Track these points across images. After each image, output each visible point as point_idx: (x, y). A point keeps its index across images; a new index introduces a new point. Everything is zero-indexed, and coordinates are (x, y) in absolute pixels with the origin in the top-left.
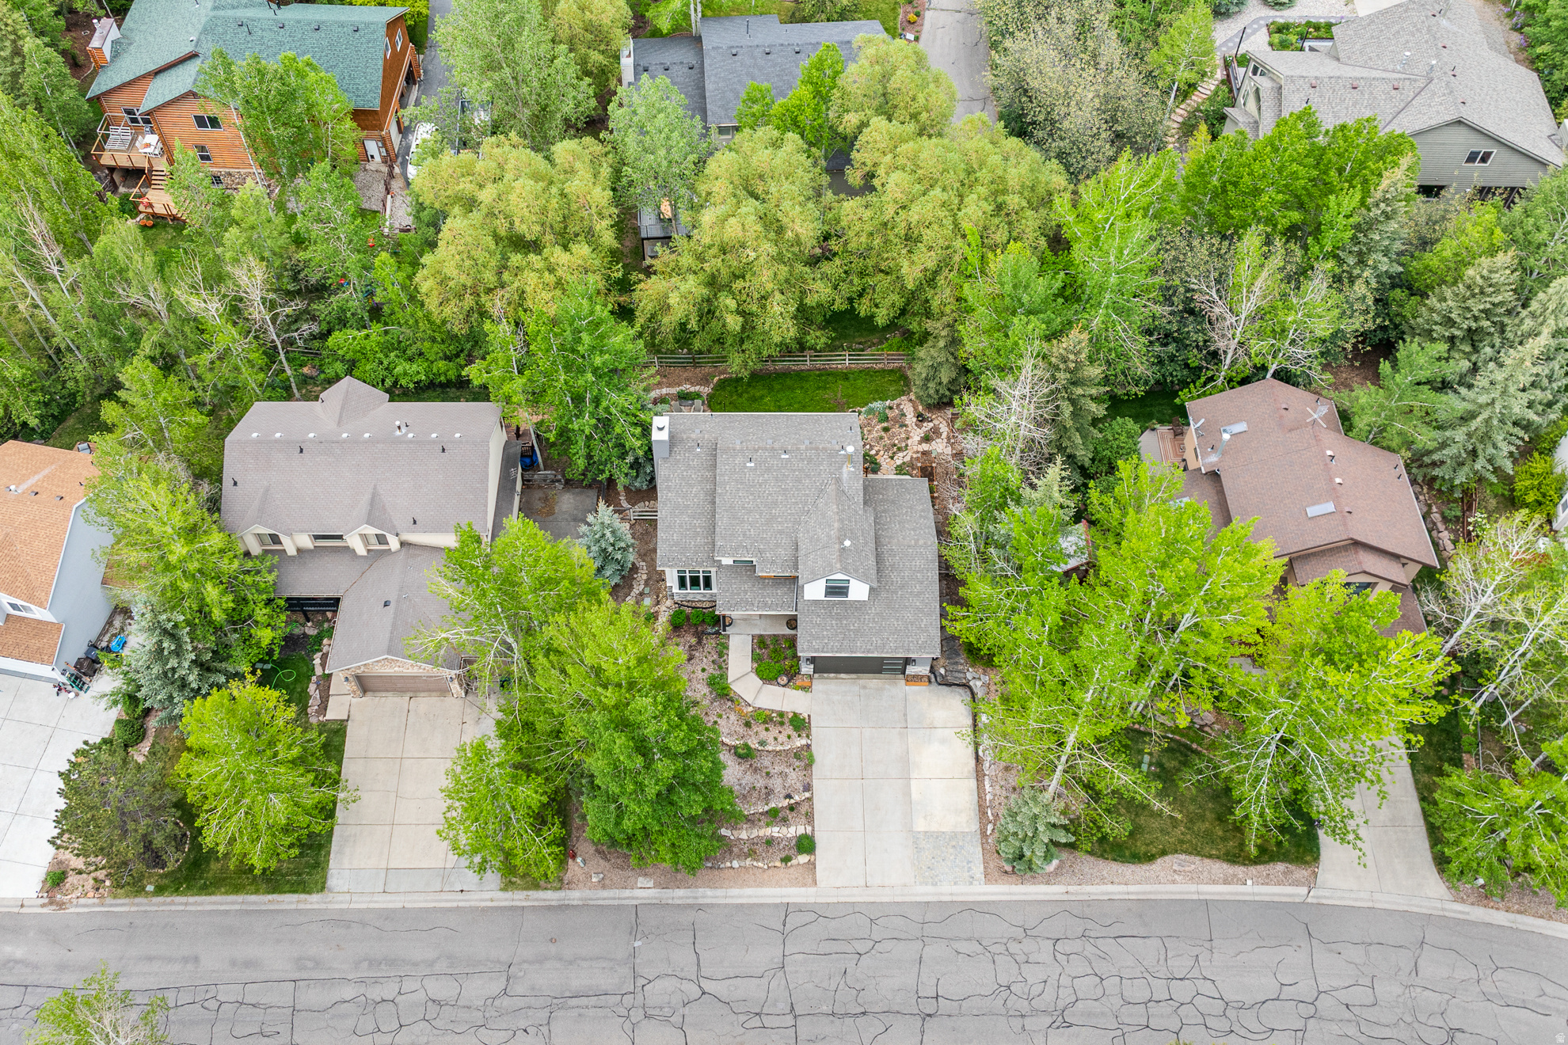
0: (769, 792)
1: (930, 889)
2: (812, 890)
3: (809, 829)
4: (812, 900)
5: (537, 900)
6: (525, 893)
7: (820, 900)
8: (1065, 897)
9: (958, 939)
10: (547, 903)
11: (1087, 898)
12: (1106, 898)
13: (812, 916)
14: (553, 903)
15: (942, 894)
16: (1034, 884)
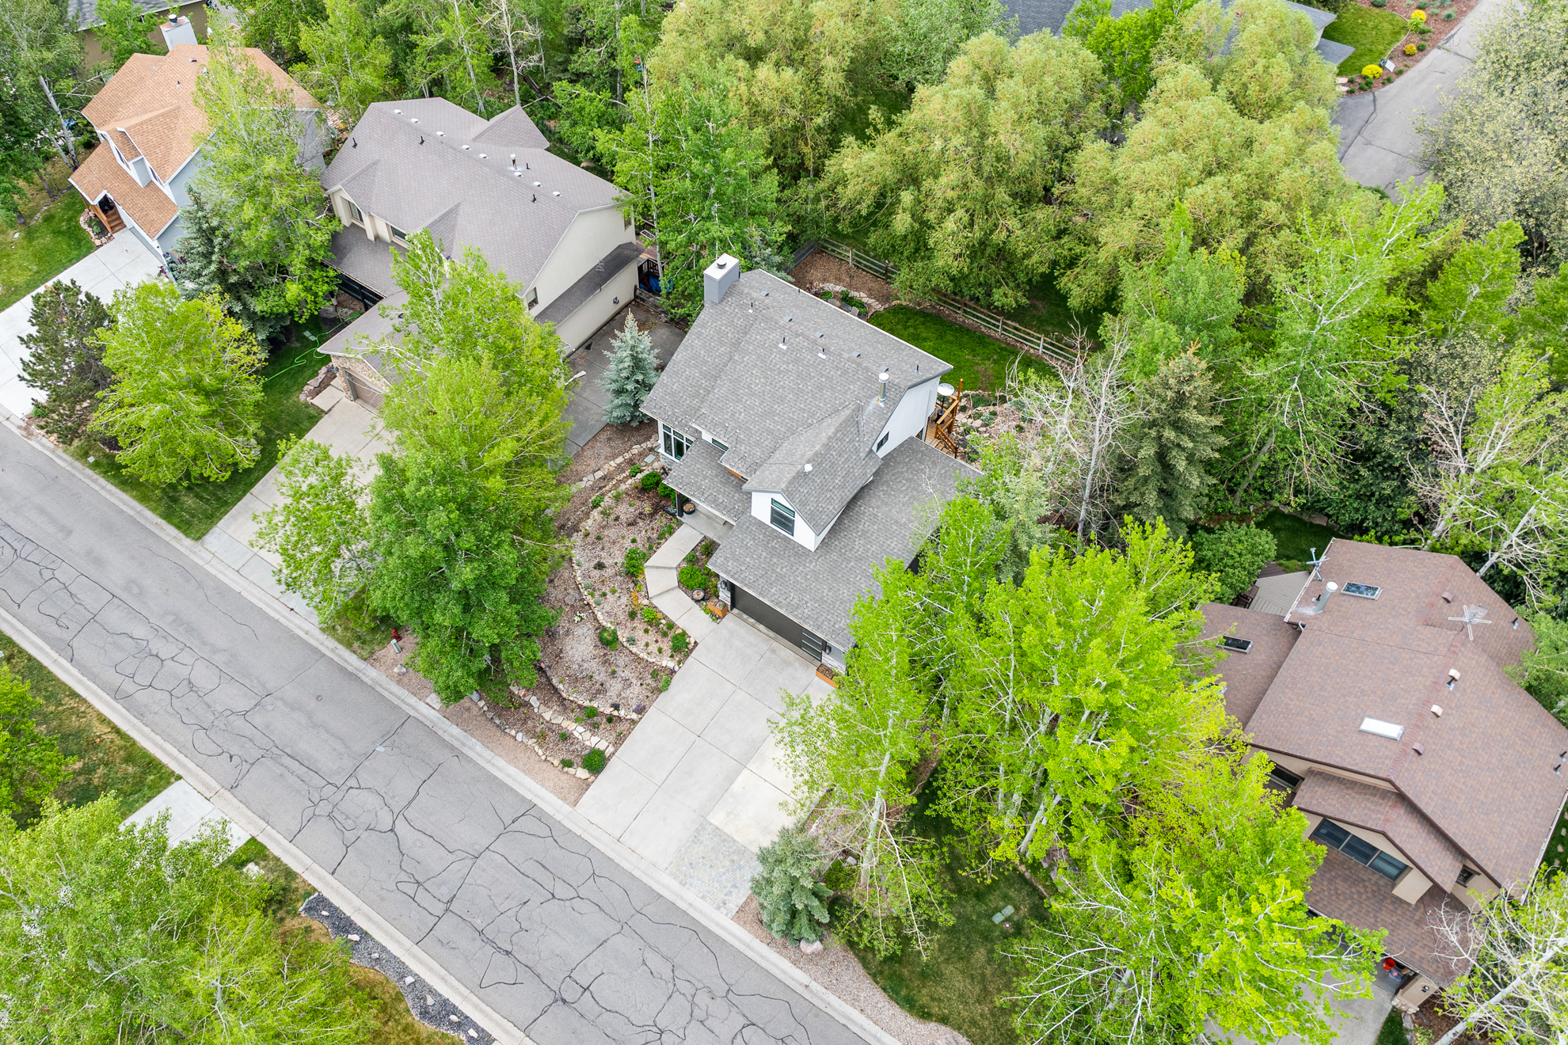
0: (602, 690)
1: (674, 885)
2: (567, 808)
3: (611, 749)
4: (558, 817)
5: (340, 656)
6: (336, 644)
7: (565, 822)
8: (800, 990)
9: (656, 950)
10: (345, 665)
11: (822, 1006)
12: (842, 1021)
13: (544, 831)
14: (350, 668)
15: (681, 898)
16: (780, 953)
